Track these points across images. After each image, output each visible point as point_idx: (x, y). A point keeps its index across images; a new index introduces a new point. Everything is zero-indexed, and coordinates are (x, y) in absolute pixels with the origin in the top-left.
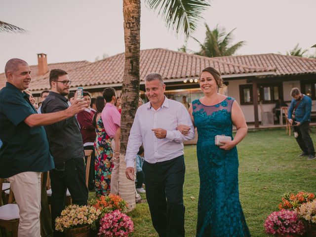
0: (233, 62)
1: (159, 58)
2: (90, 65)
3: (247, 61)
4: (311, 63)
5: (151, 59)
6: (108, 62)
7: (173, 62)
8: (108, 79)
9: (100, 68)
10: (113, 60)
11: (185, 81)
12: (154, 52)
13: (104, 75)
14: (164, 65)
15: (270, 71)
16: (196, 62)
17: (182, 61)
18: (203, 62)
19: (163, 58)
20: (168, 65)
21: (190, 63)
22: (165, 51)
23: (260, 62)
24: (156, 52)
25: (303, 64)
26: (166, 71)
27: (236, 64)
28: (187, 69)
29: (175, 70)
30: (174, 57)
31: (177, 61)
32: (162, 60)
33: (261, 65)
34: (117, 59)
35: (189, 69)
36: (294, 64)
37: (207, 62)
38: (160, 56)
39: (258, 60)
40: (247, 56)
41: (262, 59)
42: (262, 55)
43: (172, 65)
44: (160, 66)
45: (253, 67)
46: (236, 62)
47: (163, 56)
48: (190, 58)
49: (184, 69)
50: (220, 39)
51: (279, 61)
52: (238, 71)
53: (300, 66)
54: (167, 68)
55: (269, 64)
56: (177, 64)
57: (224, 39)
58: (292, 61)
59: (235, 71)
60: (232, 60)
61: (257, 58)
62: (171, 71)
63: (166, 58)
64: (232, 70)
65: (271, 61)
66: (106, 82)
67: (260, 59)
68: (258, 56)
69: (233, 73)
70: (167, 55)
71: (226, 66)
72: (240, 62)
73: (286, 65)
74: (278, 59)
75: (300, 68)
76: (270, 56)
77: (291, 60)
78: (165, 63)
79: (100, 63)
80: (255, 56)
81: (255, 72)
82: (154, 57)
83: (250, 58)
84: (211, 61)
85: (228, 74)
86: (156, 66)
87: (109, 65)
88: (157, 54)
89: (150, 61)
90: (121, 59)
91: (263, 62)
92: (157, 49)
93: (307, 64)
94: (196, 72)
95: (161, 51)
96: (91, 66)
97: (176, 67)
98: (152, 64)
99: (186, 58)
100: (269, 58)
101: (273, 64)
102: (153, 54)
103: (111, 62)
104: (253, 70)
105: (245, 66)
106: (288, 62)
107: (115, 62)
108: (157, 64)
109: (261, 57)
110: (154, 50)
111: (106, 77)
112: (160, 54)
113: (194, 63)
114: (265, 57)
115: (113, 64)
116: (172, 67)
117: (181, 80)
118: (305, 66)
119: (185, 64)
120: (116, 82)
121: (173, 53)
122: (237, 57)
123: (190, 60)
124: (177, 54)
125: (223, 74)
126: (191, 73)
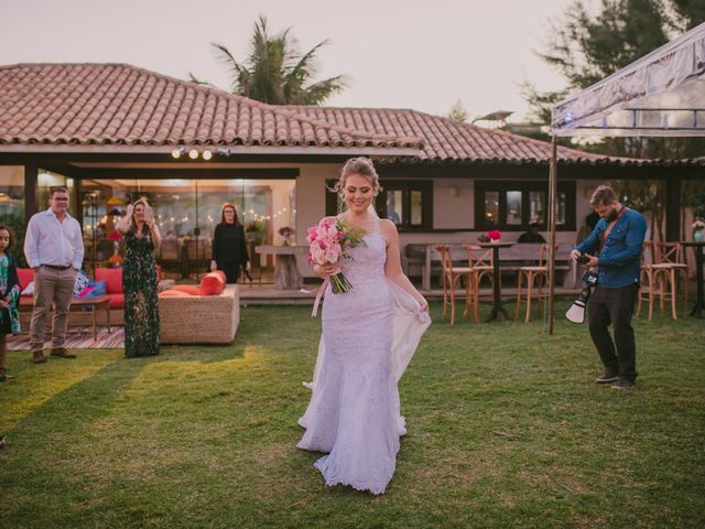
1: (115, 89)
4: (501, 142)
5: (93, 89)
7: (153, 101)
11: (176, 154)
12: (106, 72)
14: (126, 107)
15: (408, 145)
16: (216, 109)
17: (177, 102)
20: (138, 108)
21: (198, 109)
22: (135, 73)
24: (111, 72)
25: (481, 141)
26: (129, 122)
27: (322, 122)
28: (187, 123)
29: (155, 123)
30: (159, 89)
31: (165, 101)
32: (122, 95)
35: (194, 124)
36: (461, 140)
38: (119, 83)
39: (377, 121)
40: (351, 111)
41: (386, 121)
42: (386, 111)
43: (150, 108)
44: (113, 108)
45: (363, 133)
47: (129, 84)
48: (201, 97)
49: (180, 123)
50: (289, 65)
52: (324, 139)
53: (474, 144)
54: (133, 115)
56: (162, 108)
57: (296, 65)
58: (456, 133)
59: (317, 139)
61: (375, 117)
62: (142, 123)
64: (309, 134)
67: (381, 121)
68: (377, 112)
69: (312, 144)
71: (294, 124)
73: (442, 140)
74: (422, 124)
75: (474, 149)
76: (405, 117)
77: (453, 129)
78: (129, 101)
80: (369, 111)
82: (103, 83)
83: (357, 116)
84: (255, 110)
85: (298, 144)
86: (101, 108)
88: (112, 78)
89: (88, 95)
92: (115, 66)
93: (491, 141)
94: (210, 132)
95: (127, 71)
97: (158, 116)
98: (94, 101)
99: (190, 96)
100: (403, 120)
102: (102, 77)
104: (364, 141)
105: (342, 128)
106: (447, 133)
108: (106, 101)
109: (383, 115)
110: (106, 66)
112: (123, 78)
113: (210, 110)
116: (146, 115)
117: (164, 150)
118: (486, 147)
119: (186, 109)
121: (158, 80)
122: (325, 111)
123: (200, 102)
124: (167, 82)
125: (283, 143)
126: (197, 133)
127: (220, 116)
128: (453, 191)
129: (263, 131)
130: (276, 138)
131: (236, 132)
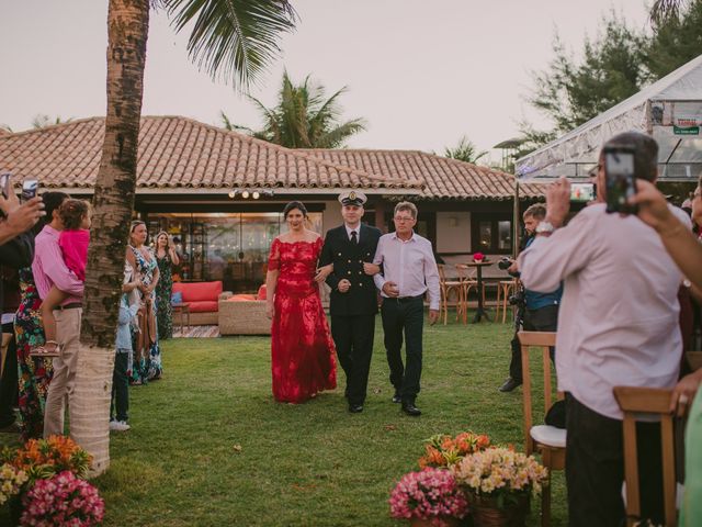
0: (337, 162)
1: (174, 139)
2: (9, 138)
3: (367, 162)
4: (494, 179)
5: (157, 139)
6: (53, 136)
7: (207, 150)
8: (52, 176)
9: (33, 147)
10: (67, 132)
11: (232, 195)
12: (165, 124)
13: (43, 165)
14: (186, 155)
15: (413, 187)
16: (258, 156)
17: (226, 150)
18: (273, 156)
19: (183, 139)
20: (196, 155)
21: (244, 157)
22: (189, 125)
23: (392, 167)
24: (170, 124)
25: (478, 179)
26: (191, 168)
27: (344, 167)
28: (236, 168)
29: (211, 169)
30: (210, 139)
31: (216, 150)
32: (181, 144)
33: (395, 174)
34: (75, 132)
35: (242, 169)
36: (461, 178)
37: (282, 156)
38: (177, 133)
39: (390, 162)
40: (368, 153)
41: (397, 162)
42: (397, 152)
44: (176, 156)
45: (378, 176)
46: (345, 162)
47: (186, 134)
48: (245, 145)
49: (231, 169)
50: (313, 109)
51: (432, 169)
52: (346, 182)
53: (472, 182)
54: (193, 162)
55: (411, 173)
56: (215, 156)
57: (319, 110)
58: (457, 172)
59: (341, 181)
60: (335, 157)
61: (388, 158)
62: (201, 169)
63: (193, 139)
64: (335, 178)
65: (416, 168)
66: (46, 182)
67: (394, 161)
68: (390, 153)
69: (337, 186)
70: (194, 134)
71: (322, 169)
72: (352, 162)
73: (445, 178)
74: (428, 164)
75: (471, 187)
76: (414, 157)
77: (454, 168)
78: (188, 150)
79: (34, 137)
80: (383, 153)
81: (382, 186)
83: (373, 157)
84: (290, 157)
85: (326, 186)
86: (166, 156)
87: (56, 143)
88: (171, 129)
89: (153, 144)
90: (85, 131)
91: (400, 168)
92: (171, 119)
93: (486, 179)
94: (256, 176)
95: (182, 122)
96: (10, 142)
97: (213, 162)
98: (160, 150)
99: (236, 145)
100: (412, 161)
101: (418, 173)
102: (163, 128)
103: (61, 137)
104: (379, 183)
105: (362, 172)
106: (449, 172)
107: (70, 138)
108: (169, 150)
109: (395, 157)
110: (164, 119)
111: (47, 171)
112: (179, 129)
113: (254, 157)
114: (403, 158)
115: (66, 142)
116: (204, 162)
117: (223, 191)
118: (482, 184)
119: (234, 156)
120: (71, 184)
121: (208, 130)
122: (346, 153)
123: (245, 150)
124: (216, 133)
125: (315, 186)
126: (245, 177)
127: (263, 163)
128: (453, 221)
129: (298, 175)
130: (308, 181)
131: (277, 176)
